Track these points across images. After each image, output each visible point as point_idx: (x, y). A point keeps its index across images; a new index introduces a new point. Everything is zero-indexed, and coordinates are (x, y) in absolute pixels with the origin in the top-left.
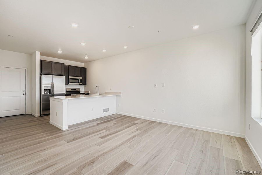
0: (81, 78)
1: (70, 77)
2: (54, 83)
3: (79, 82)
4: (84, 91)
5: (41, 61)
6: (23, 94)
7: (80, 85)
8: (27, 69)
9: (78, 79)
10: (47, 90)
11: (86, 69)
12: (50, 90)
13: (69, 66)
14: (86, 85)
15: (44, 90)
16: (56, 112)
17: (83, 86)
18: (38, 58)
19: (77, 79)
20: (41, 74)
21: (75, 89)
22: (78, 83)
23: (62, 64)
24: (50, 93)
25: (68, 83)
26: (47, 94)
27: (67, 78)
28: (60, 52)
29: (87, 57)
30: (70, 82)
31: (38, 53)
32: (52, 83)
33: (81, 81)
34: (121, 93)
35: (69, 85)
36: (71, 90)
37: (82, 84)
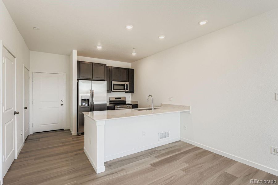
0: (127, 83)
1: (114, 83)
2: (93, 91)
3: (124, 89)
4: (131, 101)
5: (79, 63)
6: (62, 105)
7: (126, 92)
8: (65, 74)
9: (124, 85)
10: (85, 100)
11: (133, 70)
12: (88, 100)
13: (112, 67)
14: (134, 92)
15: (82, 100)
16: (90, 139)
17: (130, 94)
18: (75, 58)
19: (122, 85)
20: (78, 80)
21: (120, 98)
22: (124, 91)
23: (104, 66)
24: (88, 105)
25: (112, 90)
26: (84, 106)
27: (110, 83)
28: (99, 48)
29: (135, 52)
30: (113, 89)
31: (75, 53)
32: (91, 91)
33: (127, 87)
34: (189, 108)
35: (112, 92)
36: (114, 99)
37: (128, 91)
